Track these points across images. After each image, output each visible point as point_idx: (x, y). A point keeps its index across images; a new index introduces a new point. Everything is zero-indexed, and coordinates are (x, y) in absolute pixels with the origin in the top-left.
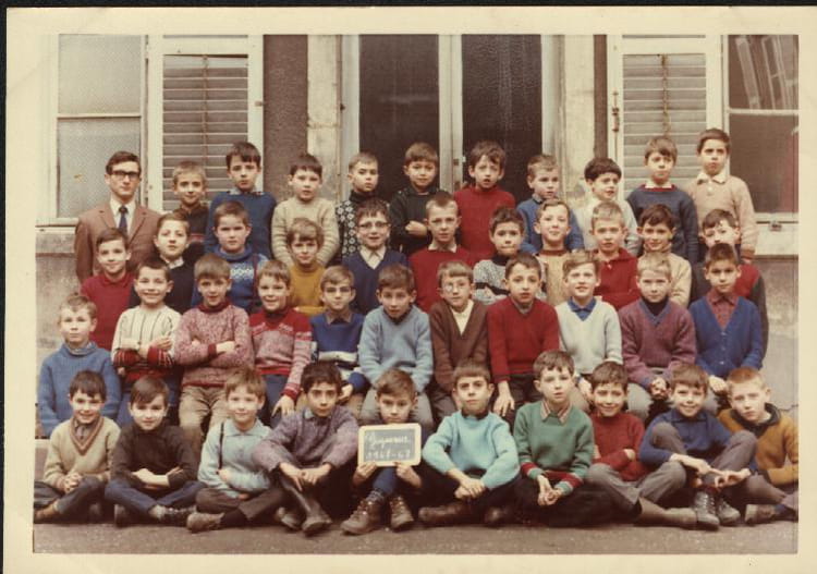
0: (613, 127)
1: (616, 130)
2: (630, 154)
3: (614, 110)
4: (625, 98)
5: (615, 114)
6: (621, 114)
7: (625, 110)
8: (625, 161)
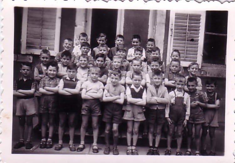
0: (170, 35)
1: (171, 36)
2: (175, 43)
3: (171, 29)
4: (175, 26)
5: (171, 31)
6: (173, 30)
7: (175, 29)
8: (173, 45)
